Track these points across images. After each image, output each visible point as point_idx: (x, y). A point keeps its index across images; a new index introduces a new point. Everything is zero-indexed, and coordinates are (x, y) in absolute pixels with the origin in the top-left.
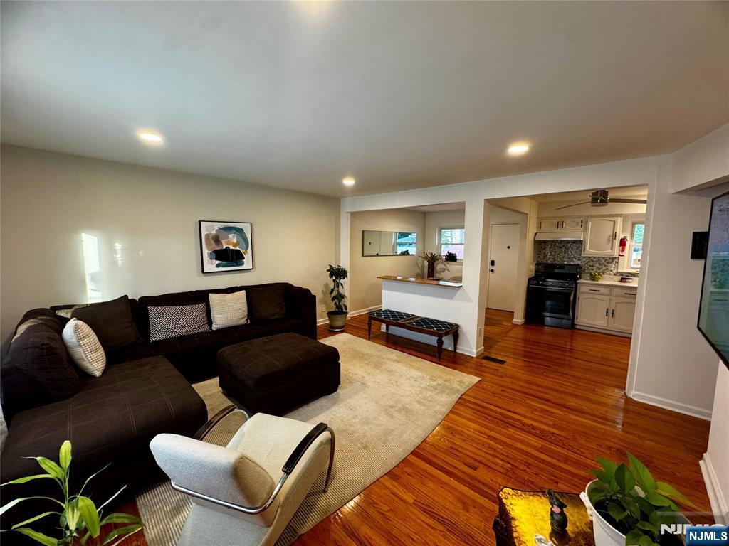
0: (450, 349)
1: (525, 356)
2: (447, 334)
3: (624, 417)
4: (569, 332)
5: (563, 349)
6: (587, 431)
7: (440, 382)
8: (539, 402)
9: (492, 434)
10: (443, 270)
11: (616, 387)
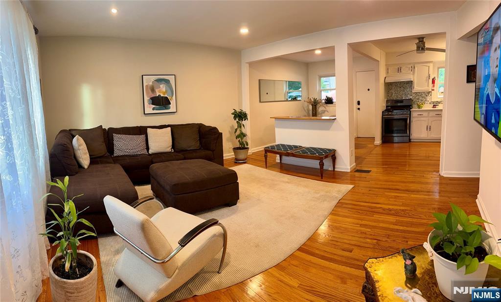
0: (330, 169)
1: (383, 165)
2: (326, 157)
3: (440, 188)
4: (407, 144)
5: (405, 156)
6: (422, 202)
7: (322, 194)
8: (393, 192)
9: (364, 222)
10: (324, 112)
11: (434, 171)
